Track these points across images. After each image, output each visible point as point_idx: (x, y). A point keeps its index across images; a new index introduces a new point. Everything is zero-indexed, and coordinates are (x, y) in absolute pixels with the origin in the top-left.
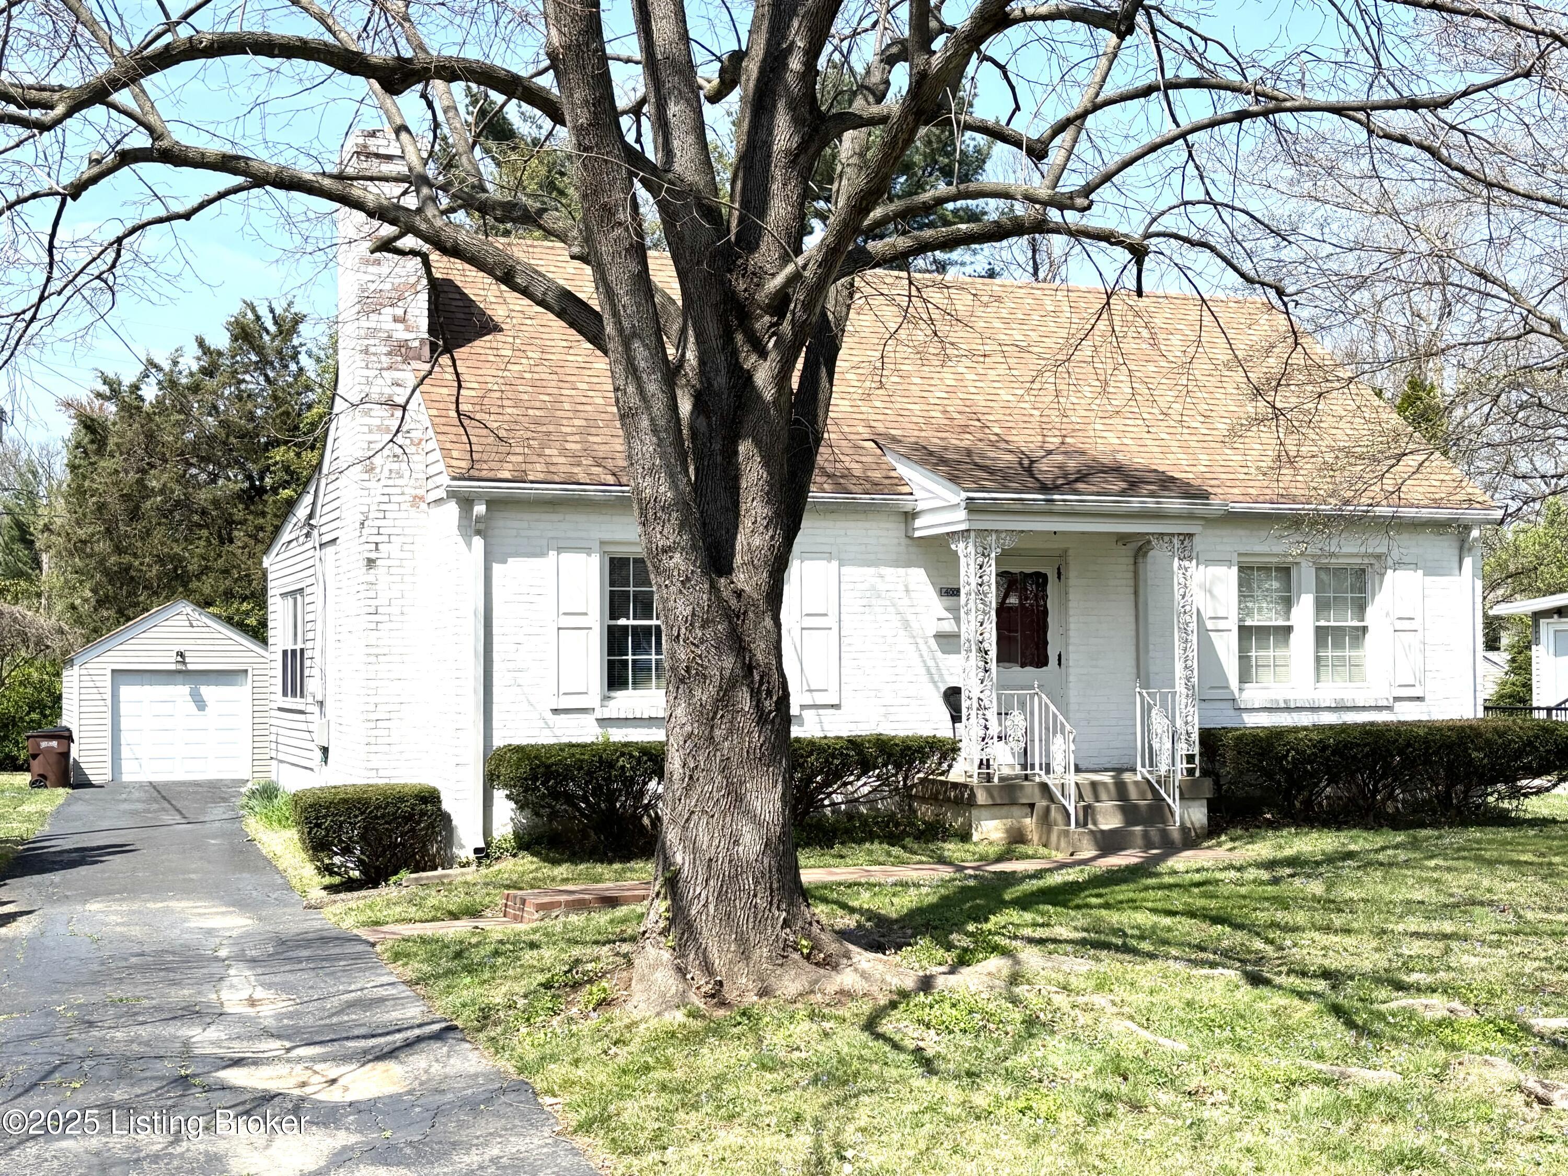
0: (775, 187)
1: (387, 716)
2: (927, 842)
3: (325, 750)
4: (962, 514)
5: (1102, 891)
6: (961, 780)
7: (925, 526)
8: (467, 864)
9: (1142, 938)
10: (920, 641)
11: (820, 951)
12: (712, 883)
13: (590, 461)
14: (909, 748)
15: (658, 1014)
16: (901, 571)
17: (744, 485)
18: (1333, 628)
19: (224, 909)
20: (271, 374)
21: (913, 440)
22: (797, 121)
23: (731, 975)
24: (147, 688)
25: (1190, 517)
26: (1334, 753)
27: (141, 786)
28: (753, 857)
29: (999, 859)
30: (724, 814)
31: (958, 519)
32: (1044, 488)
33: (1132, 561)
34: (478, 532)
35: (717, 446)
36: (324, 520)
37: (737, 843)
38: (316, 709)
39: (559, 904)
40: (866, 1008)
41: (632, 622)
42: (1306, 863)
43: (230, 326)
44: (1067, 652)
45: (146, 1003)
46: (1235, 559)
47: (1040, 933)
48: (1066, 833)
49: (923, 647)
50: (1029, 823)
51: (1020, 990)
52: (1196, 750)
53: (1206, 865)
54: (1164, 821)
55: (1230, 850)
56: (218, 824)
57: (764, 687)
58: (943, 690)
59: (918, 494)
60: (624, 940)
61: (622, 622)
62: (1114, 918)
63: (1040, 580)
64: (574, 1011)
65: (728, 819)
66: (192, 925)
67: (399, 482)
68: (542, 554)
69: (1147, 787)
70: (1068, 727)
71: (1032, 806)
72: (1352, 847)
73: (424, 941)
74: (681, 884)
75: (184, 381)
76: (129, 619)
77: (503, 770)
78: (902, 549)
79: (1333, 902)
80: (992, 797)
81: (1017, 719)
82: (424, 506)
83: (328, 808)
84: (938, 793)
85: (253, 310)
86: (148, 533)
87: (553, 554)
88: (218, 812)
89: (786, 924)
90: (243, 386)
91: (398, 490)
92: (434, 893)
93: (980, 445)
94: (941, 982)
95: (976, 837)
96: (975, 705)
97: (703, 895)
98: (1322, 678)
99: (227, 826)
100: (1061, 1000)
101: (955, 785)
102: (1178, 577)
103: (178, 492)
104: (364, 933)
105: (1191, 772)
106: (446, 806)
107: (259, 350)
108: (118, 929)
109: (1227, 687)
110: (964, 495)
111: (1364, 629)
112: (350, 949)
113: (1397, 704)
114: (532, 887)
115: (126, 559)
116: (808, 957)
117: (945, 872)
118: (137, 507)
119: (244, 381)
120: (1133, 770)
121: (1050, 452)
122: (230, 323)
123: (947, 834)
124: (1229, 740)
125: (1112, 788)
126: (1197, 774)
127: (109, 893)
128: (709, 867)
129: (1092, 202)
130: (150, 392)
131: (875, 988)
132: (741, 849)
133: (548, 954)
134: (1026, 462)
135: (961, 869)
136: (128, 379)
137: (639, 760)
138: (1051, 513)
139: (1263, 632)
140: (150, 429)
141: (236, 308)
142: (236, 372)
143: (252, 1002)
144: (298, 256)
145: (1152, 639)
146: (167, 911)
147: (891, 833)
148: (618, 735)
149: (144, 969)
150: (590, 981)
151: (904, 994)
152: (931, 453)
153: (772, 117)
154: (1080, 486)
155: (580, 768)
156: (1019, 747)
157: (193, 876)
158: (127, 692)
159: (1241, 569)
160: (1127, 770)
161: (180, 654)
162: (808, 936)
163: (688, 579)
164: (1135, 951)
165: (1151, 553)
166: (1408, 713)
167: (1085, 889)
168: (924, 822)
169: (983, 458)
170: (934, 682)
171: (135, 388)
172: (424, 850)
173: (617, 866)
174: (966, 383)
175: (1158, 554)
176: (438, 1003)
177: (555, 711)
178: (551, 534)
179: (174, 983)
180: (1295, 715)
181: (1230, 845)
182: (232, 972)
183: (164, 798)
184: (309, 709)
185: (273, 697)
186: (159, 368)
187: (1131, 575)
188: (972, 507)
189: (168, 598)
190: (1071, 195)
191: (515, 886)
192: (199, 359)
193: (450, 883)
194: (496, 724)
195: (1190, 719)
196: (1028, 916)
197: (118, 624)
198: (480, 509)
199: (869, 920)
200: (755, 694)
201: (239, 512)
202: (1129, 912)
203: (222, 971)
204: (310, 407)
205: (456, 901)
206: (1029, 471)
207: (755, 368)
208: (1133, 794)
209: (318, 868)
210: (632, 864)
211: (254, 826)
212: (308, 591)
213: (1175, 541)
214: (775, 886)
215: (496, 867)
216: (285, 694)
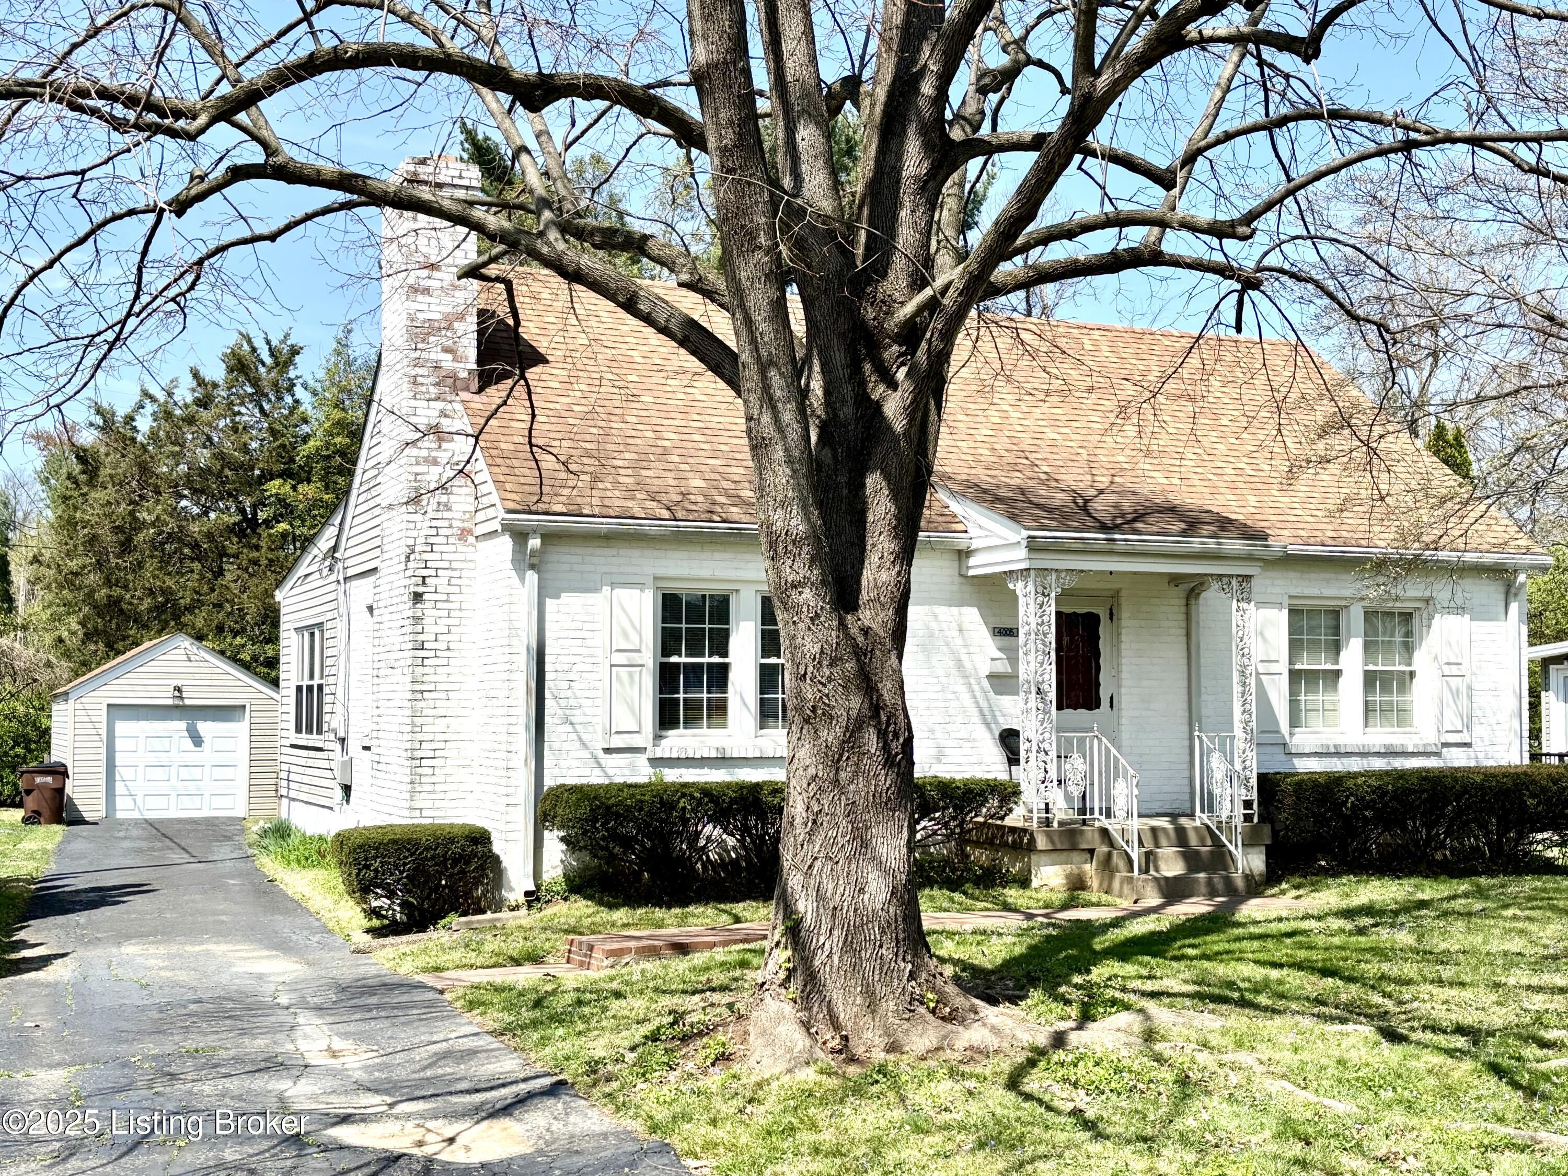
0: (904, 214)
1: (431, 754)
2: (986, 887)
3: (347, 789)
4: (1022, 553)
5: (1196, 941)
6: (1020, 824)
7: (979, 565)
8: (517, 908)
9: (1257, 991)
10: (972, 681)
11: (946, 1005)
12: (836, 933)
13: (643, 496)
14: (971, 791)
15: (790, 1071)
16: (955, 610)
17: (870, 518)
18: (1381, 672)
19: (266, 953)
20: (267, 407)
21: (964, 477)
22: (927, 147)
23: (858, 1032)
24: (143, 723)
25: (1249, 558)
26: (1392, 799)
27: (136, 823)
28: (879, 906)
29: (1065, 907)
30: (849, 860)
31: (1018, 558)
32: (1103, 527)
33: (1183, 602)
34: (532, 567)
35: (842, 479)
36: (349, 553)
37: (862, 890)
38: (338, 747)
39: (629, 950)
40: (1006, 1066)
41: (684, 659)
42: (1381, 912)
43: (225, 358)
44: (1119, 694)
45: (223, 1054)
46: (1286, 602)
47: (1149, 986)
48: (1130, 880)
49: (976, 687)
50: (1090, 869)
51: (1158, 1047)
52: (1254, 796)
53: (1284, 914)
54: (1226, 868)
55: (1297, 898)
56: (229, 863)
57: (891, 728)
58: (997, 734)
59: (973, 531)
60: (713, 990)
61: (674, 659)
62: (1221, 970)
63: (1092, 621)
64: (690, 1066)
65: (853, 866)
66: (241, 970)
67: (447, 515)
68: (596, 590)
69: (1206, 833)
70: (1131, 772)
71: (1091, 852)
72: (1420, 896)
73: (499, 989)
74: (803, 934)
75: (178, 412)
76: (118, 653)
77: (560, 811)
78: (955, 588)
79: (1431, 953)
80: (1052, 842)
81: (1077, 763)
82: (471, 539)
83: (377, 849)
84: (994, 836)
85: (249, 341)
86: (140, 565)
87: (606, 589)
88: (223, 851)
89: (912, 976)
90: (237, 419)
91: (446, 523)
92: (489, 937)
93: (1031, 483)
94: (1074, 1038)
95: (1035, 883)
96: (1035, 748)
97: (827, 946)
98: (1371, 721)
99: (240, 865)
100: (1204, 1058)
101: (1013, 830)
102: (1235, 617)
103: (171, 525)
104: (428, 979)
105: (1248, 818)
106: (497, 848)
107: (255, 382)
108: (163, 973)
109: (1278, 732)
110: (1025, 533)
111: (1412, 674)
112: (419, 996)
113: (1445, 750)
114: (593, 933)
115: (117, 592)
116: (933, 1012)
117: (1015, 921)
118: (129, 540)
119: (239, 413)
120: (1192, 815)
121: (1101, 492)
122: (225, 355)
123: (1006, 882)
124: (1287, 786)
125: (1172, 834)
126: (1256, 820)
127: (141, 935)
128: (834, 915)
129: (1254, 231)
130: (144, 424)
131: (1005, 1045)
132: (866, 897)
133: (637, 1005)
134: (1080, 501)
135: (1030, 917)
136: (122, 411)
137: (699, 803)
138: (1111, 552)
139: (1312, 676)
140: (145, 461)
141: (232, 339)
142: (232, 403)
143: (334, 1054)
144: (365, 281)
145: (1204, 682)
146: (208, 953)
147: (948, 877)
148: (672, 775)
149: (208, 1016)
150: (701, 1034)
151: (1041, 1052)
152: (985, 491)
153: (902, 143)
154: (1139, 525)
155: (641, 809)
156: (1076, 792)
157: (223, 918)
158: (123, 727)
159: (1294, 613)
160: (1184, 815)
161: (178, 689)
162: (933, 989)
163: (817, 616)
164: (1256, 1006)
165: (1203, 595)
166: (1458, 759)
167: (1175, 940)
168: (981, 867)
169: (1036, 496)
170: (987, 724)
171: (130, 419)
172: (468, 894)
173: (677, 911)
174: (1011, 421)
175: (1211, 596)
176: (533, 1055)
177: (607, 751)
178: (606, 569)
179: (243, 1032)
180: (1345, 761)
181: (1294, 893)
182: (301, 1020)
183: (164, 835)
184: (331, 746)
185: (284, 733)
186: (153, 399)
187: (1183, 617)
188: (1033, 546)
189: (160, 633)
190: (1233, 224)
191: (574, 930)
192: (194, 390)
193: (503, 928)
194: (547, 763)
195: (1248, 763)
196: (1130, 969)
197: (107, 658)
198: (535, 543)
199: (963, 970)
200: (882, 735)
201: (232, 546)
202: (1233, 963)
203: (290, 1019)
204: (306, 439)
205: (516, 946)
206: (1085, 509)
207: (883, 398)
208: (1193, 841)
209: (365, 911)
210: (691, 909)
211: (270, 865)
212: (328, 625)
213: (1234, 582)
214: (901, 936)
215: (549, 911)
216: (298, 730)
